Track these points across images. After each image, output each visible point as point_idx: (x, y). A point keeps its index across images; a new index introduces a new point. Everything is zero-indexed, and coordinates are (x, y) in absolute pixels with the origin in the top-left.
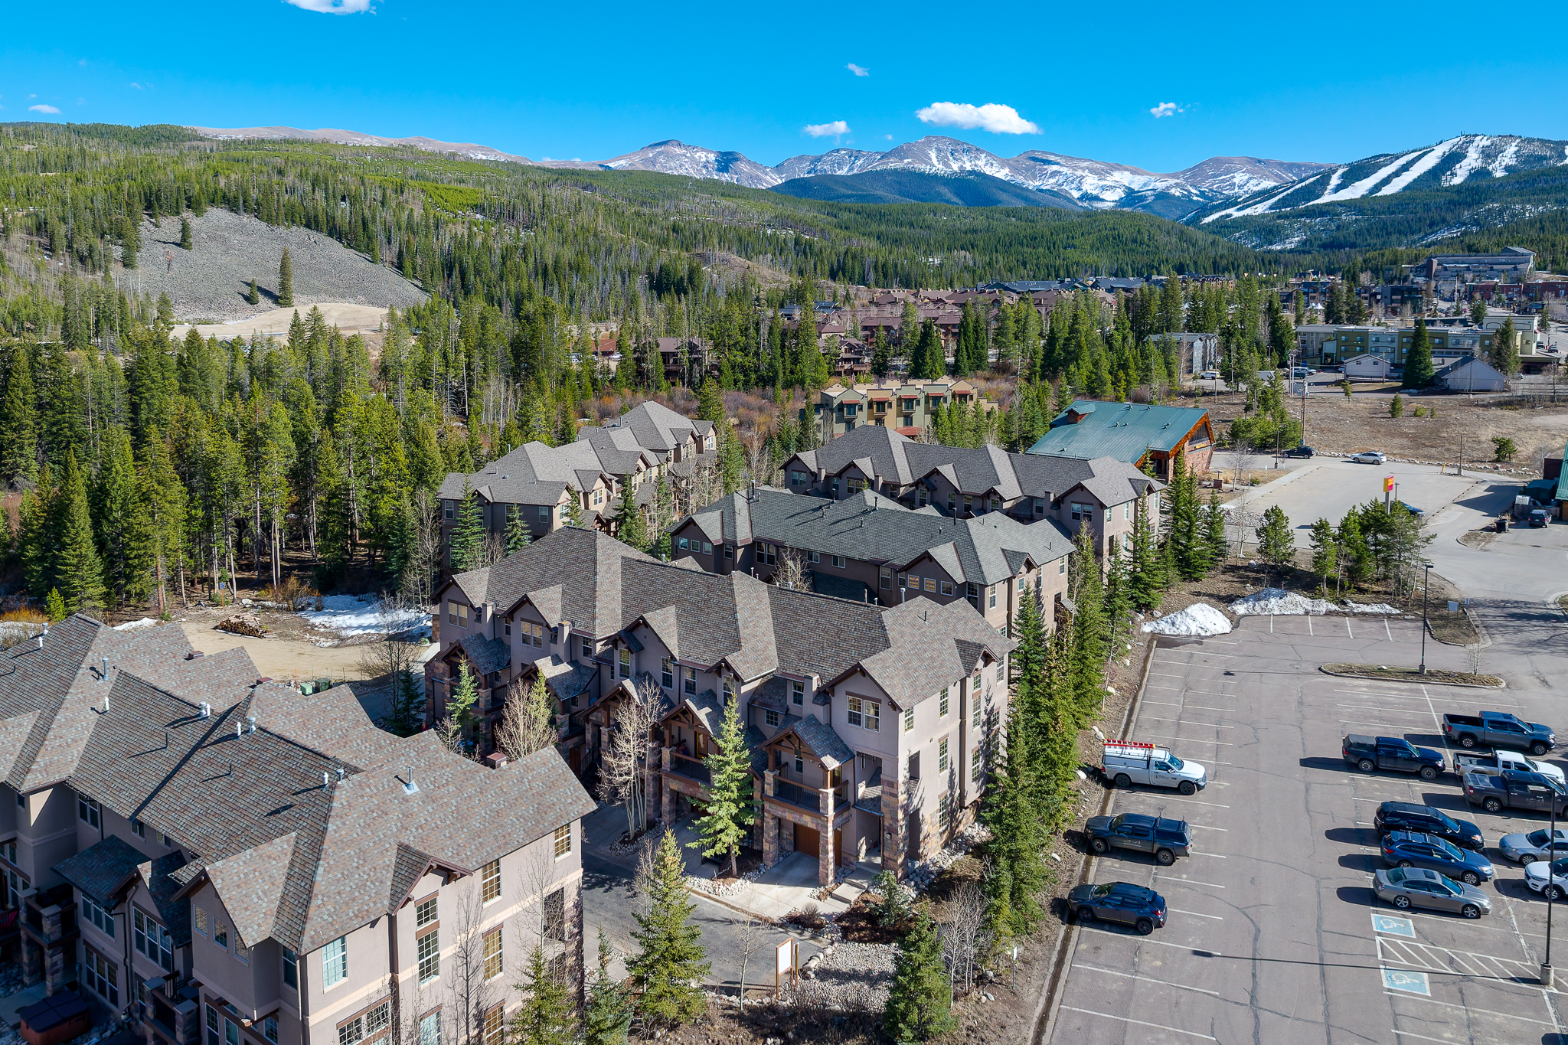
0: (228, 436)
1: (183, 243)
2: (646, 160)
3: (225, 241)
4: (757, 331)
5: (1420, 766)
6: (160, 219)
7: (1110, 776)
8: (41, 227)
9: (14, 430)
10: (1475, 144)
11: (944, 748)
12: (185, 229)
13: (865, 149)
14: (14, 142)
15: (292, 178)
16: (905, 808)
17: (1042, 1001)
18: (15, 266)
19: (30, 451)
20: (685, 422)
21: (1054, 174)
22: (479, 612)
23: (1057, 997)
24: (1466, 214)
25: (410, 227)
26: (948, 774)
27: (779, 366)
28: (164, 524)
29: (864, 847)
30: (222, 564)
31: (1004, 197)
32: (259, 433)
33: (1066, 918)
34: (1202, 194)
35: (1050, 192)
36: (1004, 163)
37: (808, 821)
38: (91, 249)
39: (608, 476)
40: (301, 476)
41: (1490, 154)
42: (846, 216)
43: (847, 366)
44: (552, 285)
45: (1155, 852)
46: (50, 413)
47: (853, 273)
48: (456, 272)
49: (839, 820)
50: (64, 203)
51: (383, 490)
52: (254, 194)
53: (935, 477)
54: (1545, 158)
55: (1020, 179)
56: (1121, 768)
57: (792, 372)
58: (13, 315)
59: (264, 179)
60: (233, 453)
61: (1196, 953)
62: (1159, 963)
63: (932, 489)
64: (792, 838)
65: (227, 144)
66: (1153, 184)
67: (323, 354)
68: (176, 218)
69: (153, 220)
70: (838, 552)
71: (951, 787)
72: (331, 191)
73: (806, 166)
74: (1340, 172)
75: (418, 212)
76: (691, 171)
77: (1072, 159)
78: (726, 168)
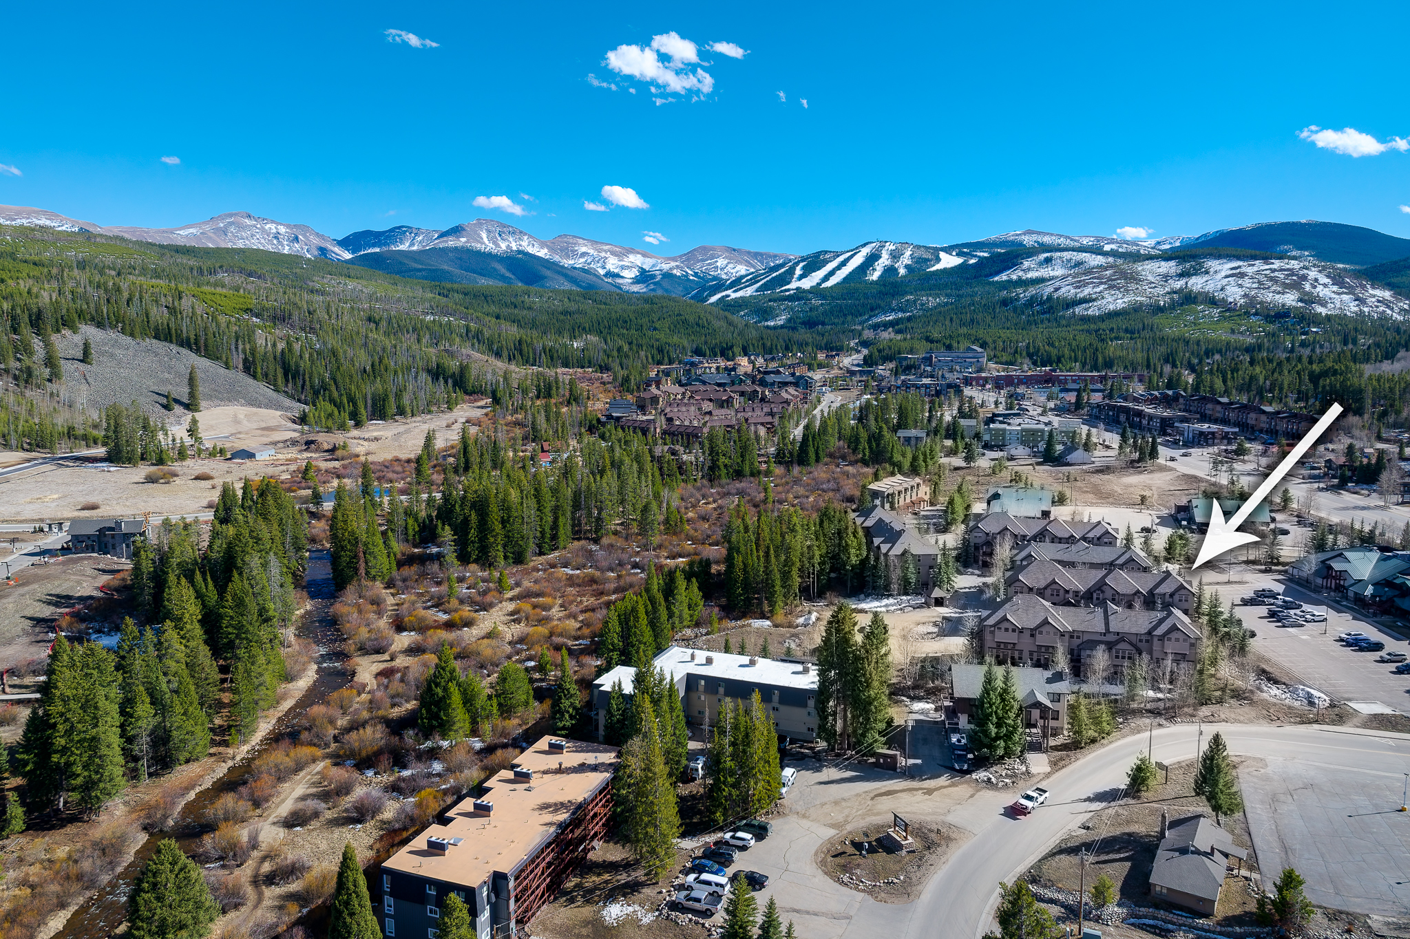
1: (85, 360)
2: (217, 230)
10: (886, 248)
12: (88, 347)
21: (584, 254)
31: (547, 273)
34: (696, 274)
35: (582, 270)
36: (543, 245)
41: (895, 256)
55: (557, 258)
66: (659, 266)
73: (371, 239)
74: (801, 265)
76: (263, 241)
77: (597, 242)
78: (296, 239)
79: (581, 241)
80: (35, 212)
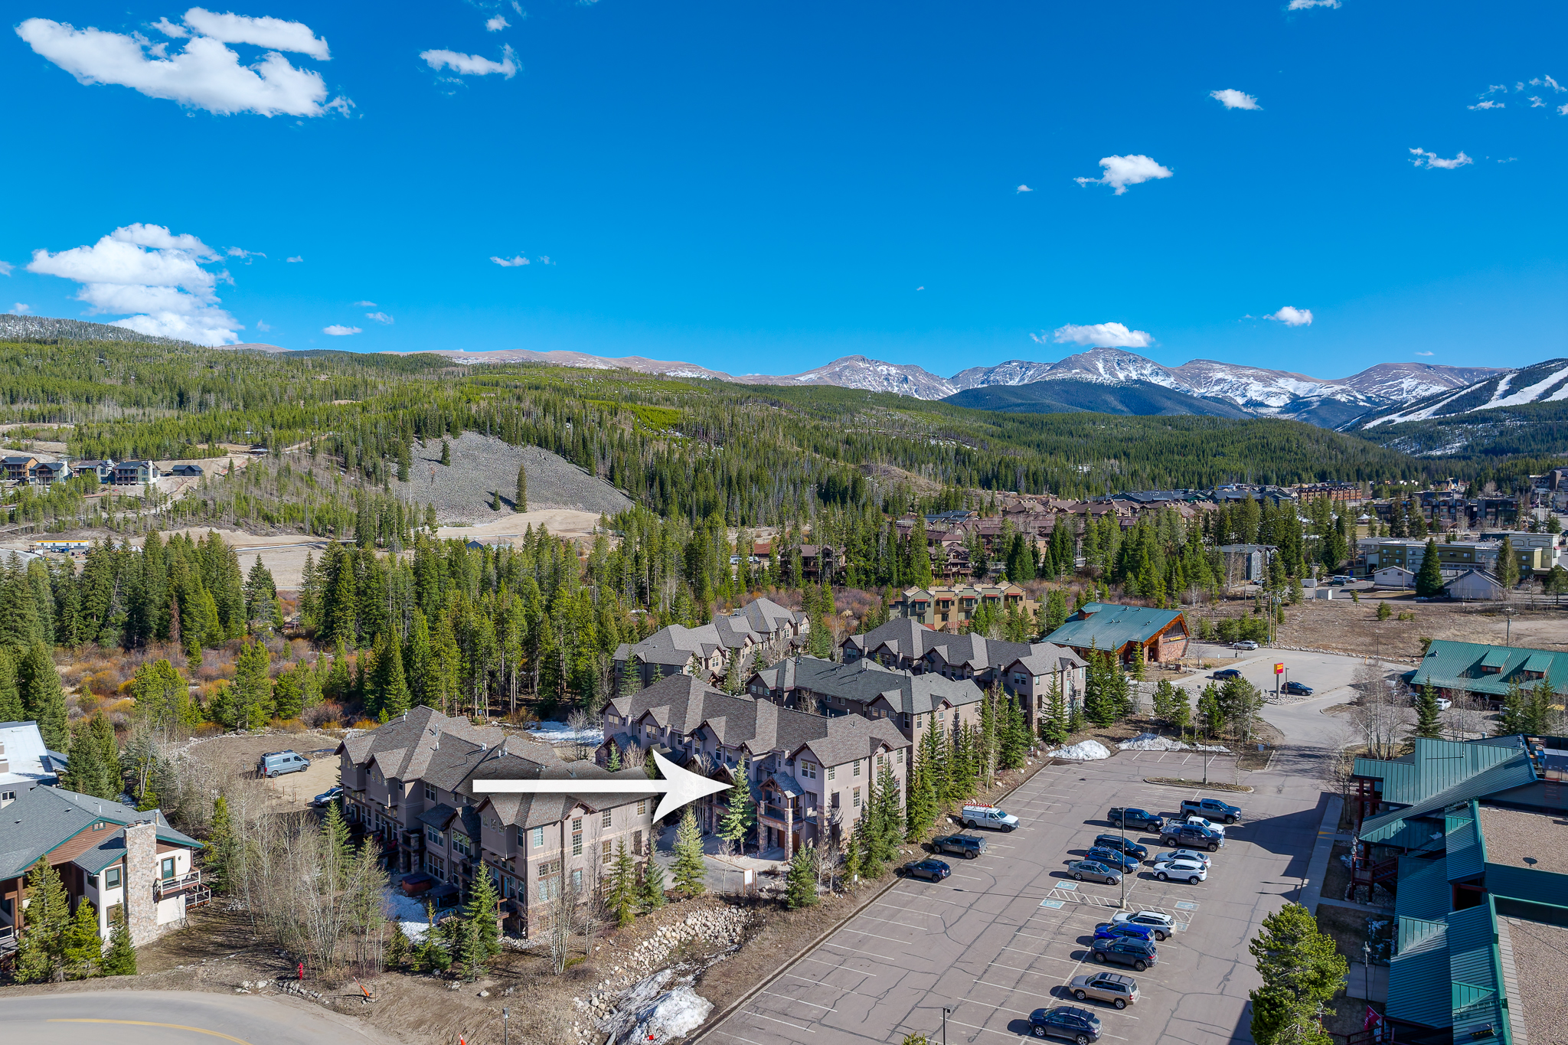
0: (486, 617)
1: (444, 461)
2: (833, 375)
3: (475, 459)
4: (877, 541)
5: (1147, 824)
6: (426, 441)
7: (966, 822)
8: (338, 449)
9: (341, 610)
11: (857, 794)
12: (445, 449)
13: (1036, 361)
14: (313, 372)
15: (528, 403)
16: (830, 821)
18: (320, 480)
19: (351, 625)
20: (787, 613)
21: (1219, 381)
22: (625, 720)
25: (621, 446)
26: (860, 808)
27: (894, 569)
28: (447, 671)
29: (811, 843)
30: (480, 699)
31: (1168, 404)
32: (505, 616)
33: (901, 874)
34: (1369, 399)
35: (1215, 399)
36: (1169, 372)
37: (780, 826)
38: (375, 466)
39: (723, 648)
40: (530, 644)
42: (1009, 425)
43: (954, 569)
44: (735, 494)
45: (964, 852)
46: (364, 599)
47: (1006, 480)
48: (657, 483)
49: (796, 827)
50: (355, 430)
51: (580, 654)
52: (498, 419)
53: (934, 653)
55: (1185, 387)
56: (971, 817)
57: (905, 574)
58: (319, 519)
59: (505, 404)
60: (489, 627)
61: (955, 889)
62: (935, 893)
63: (932, 662)
64: (777, 840)
65: (476, 368)
66: (1318, 390)
67: (547, 557)
68: (438, 440)
69: (421, 442)
70: (840, 695)
71: (863, 816)
72: (558, 414)
73: (980, 376)
74: (1508, 378)
75: (627, 436)
76: (874, 383)
77: (1237, 367)
78: (906, 380)
79: (1217, 366)
80: (681, 366)
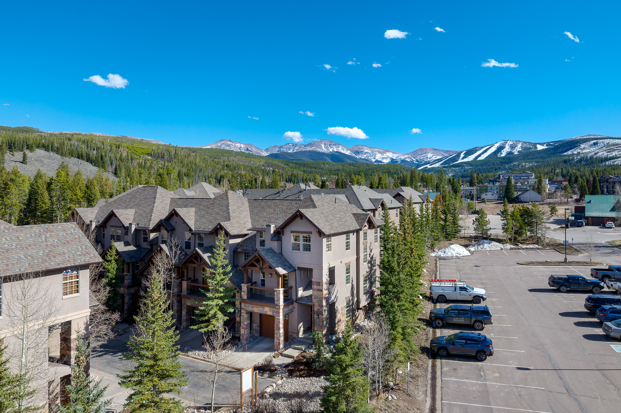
1: (23, 162)
2: (218, 145)
3: (42, 161)
4: (256, 182)
5: (592, 286)
6: (15, 152)
7: (435, 297)
10: (508, 143)
11: (348, 271)
12: (25, 156)
16: (328, 299)
17: (429, 400)
21: (366, 153)
23: (438, 396)
24: (507, 166)
25: (121, 159)
26: (350, 287)
29: (302, 329)
33: (430, 356)
34: (417, 161)
35: (365, 159)
36: (348, 149)
37: (267, 311)
41: (513, 147)
42: (291, 165)
45: (472, 323)
49: (287, 310)
52: (56, 145)
54: (530, 148)
55: (354, 155)
56: (441, 292)
61: (519, 368)
62: (497, 375)
64: (258, 328)
66: (400, 157)
68: (22, 153)
69: (11, 153)
71: (352, 295)
72: (89, 146)
73: (277, 149)
74: (464, 152)
75: (124, 154)
77: (372, 148)
78: (247, 150)
79: (365, 147)
